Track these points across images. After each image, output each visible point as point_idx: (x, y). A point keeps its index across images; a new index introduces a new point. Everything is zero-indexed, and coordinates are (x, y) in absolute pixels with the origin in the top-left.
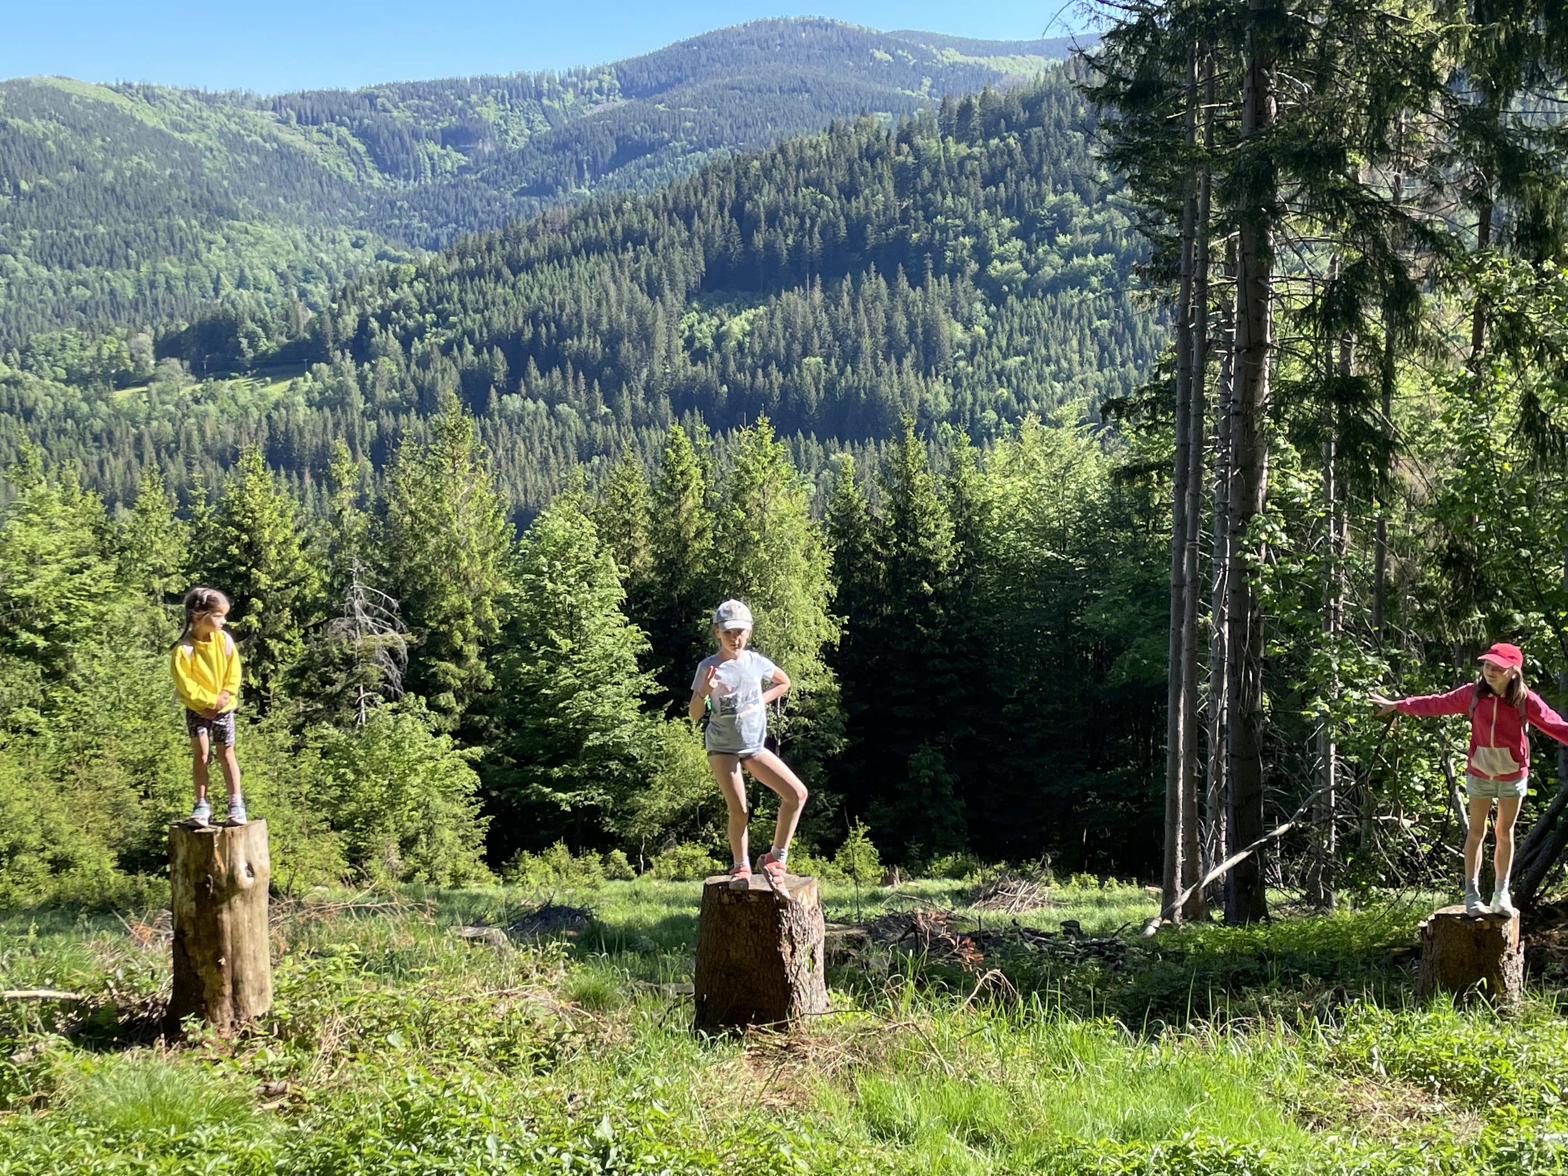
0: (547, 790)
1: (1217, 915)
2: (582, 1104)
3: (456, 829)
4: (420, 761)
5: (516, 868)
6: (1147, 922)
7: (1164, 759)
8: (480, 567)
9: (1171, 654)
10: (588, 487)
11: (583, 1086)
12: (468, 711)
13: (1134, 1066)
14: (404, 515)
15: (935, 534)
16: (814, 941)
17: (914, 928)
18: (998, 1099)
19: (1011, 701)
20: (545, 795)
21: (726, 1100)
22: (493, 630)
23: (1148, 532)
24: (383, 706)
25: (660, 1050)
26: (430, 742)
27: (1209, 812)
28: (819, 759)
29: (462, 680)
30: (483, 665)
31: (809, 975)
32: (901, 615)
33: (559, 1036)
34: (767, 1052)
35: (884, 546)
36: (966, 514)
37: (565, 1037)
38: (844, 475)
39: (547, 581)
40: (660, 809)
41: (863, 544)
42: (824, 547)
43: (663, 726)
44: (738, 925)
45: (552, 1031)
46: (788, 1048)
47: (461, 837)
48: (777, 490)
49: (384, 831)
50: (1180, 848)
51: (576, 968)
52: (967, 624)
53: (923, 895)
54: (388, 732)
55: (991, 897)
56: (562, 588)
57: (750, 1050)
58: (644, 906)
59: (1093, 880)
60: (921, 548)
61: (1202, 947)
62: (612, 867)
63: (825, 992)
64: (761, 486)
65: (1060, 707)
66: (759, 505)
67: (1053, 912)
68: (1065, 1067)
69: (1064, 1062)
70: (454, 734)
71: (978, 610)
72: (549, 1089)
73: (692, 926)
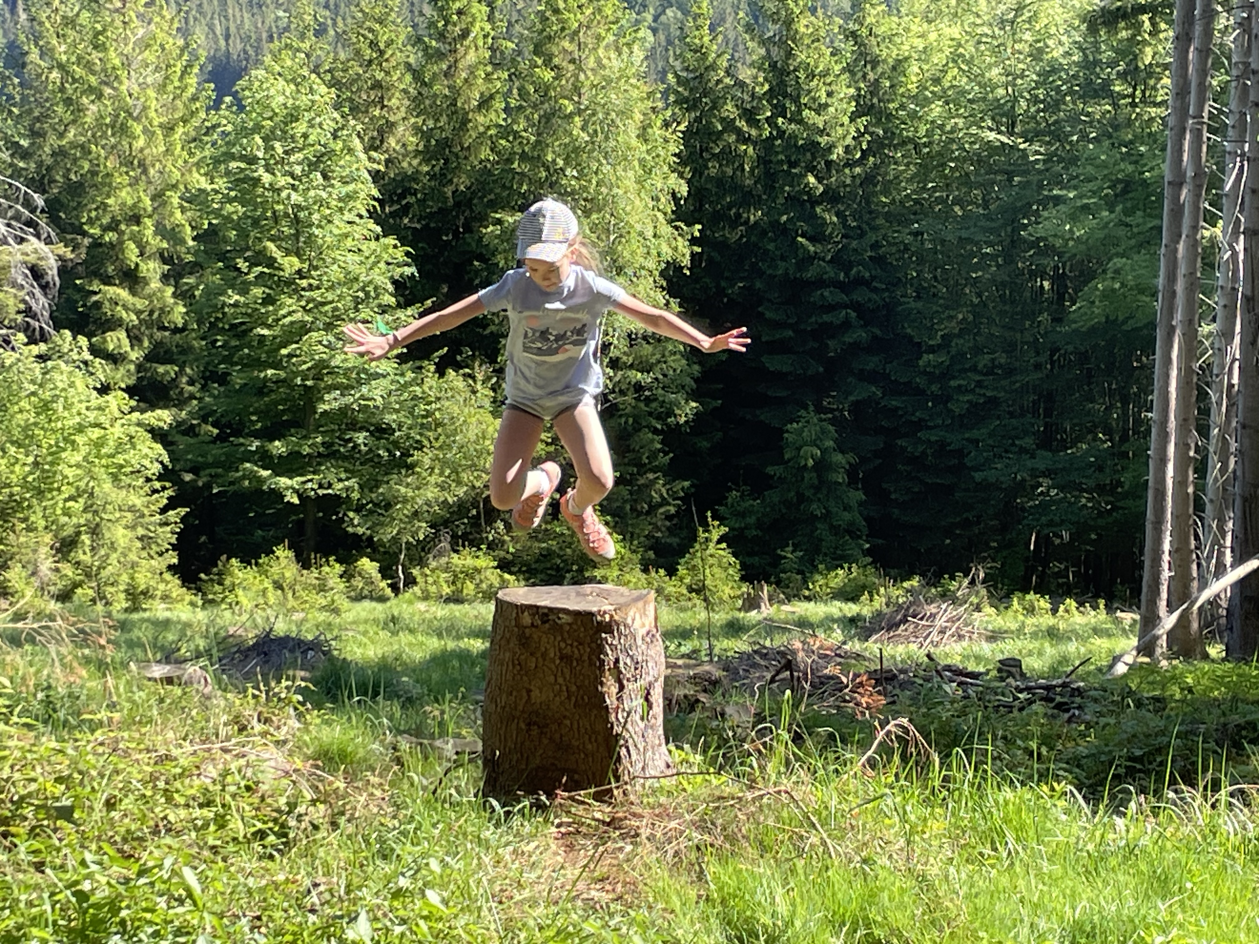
0: (265, 473)
1: (1215, 651)
2: (327, 896)
3: (133, 528)
4: (80, 429)
5: (220, 583)
6: (1116, 659)
7: (1148, 432)
8: (162, 149)
9: (1161, 281)
10: (320, 32)
11: (327, 874)
12: (147, 358)
13: (1090, 847)
14: (51, 69)
15: (826, 105)
16: (650, 678)
17: (789, 665)
18: (902, 890)
19: (932, 350)
20: (261, 481)
21: (526, 893)
22: (183, 242)
23: (1134, 105)
24: (26, 350)
25: (434, 826)
26: (94, 403)
27: (1209, 507)
28: (655, 431)
29: (138, 313)
30: (170, 290)
31: (642, 725)
32: (774, 225)
33: (292, 806)
34: (583, 829)
35: (752, 121)
36: (871, 76)
37: (301, 809)
38: (696, 17)
39: (261, 171)
40: (428, 503)
41: (723, 120)
42: (666, 125)
43: (431, 381)
44: (544, 655)
45: (283, 801)
46: (614, 823)
47: (141, 539)
48: (599, 38)
49: (29, 529)
50: (1166, 557)
51: (313, 717)
52: (872, 237)
53: (803, 623)
54: (32, 388)
55: (897, 625)
56: (282, 181)
57: (559, 826)
58: (405, 638)
59: (1044, 603)
60: (807, 126)
61: (1190, 691)
62: (358, 583)
63: (664, 748)
64: (576, 33)
65: (1002, 359)
66: (573, 61)
67: (986, 649)
68: (995, 850)
69: (993, 842)
70: (130, 391)
71: (888, 216)
72: (281, 877)
73: (473, 664)
